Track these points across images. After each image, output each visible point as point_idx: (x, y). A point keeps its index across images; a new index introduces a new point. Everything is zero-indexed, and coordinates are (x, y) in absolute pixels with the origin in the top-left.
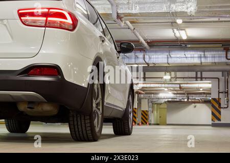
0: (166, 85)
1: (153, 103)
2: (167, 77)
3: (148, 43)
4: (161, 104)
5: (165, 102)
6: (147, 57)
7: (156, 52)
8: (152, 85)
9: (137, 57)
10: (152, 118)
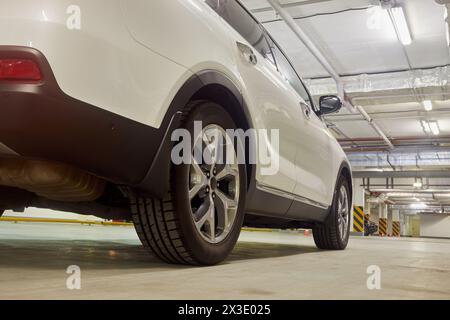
0: (418, 195)
1: (405, 214)
2: (418, 184)
3: (392, 141)
4: (413, 215)
5: (418, 214)
6: (391, 159)
7: (402, 152)
8: (402, 195)
9: (380, 159)
10: (405, 230)
